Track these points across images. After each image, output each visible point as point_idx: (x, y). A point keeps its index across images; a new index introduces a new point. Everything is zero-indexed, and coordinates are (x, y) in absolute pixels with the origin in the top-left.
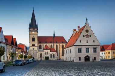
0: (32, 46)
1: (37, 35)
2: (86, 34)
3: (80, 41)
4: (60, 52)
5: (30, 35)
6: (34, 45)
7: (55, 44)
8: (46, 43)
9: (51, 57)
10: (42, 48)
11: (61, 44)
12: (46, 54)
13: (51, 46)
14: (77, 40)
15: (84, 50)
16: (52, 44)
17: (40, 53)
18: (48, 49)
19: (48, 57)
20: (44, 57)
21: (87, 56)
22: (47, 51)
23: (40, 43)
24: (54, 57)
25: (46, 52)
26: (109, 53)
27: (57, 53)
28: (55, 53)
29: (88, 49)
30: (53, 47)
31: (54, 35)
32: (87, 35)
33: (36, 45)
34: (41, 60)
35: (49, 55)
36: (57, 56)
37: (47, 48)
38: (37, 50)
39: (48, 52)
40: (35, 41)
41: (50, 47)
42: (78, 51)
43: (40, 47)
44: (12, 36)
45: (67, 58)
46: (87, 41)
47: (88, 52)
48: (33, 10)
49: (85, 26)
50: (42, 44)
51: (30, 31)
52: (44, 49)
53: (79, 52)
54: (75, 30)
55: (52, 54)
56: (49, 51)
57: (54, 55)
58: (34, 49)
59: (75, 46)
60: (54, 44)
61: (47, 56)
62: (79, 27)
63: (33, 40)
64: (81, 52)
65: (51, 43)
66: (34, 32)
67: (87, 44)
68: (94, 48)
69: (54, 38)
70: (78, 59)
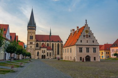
0: (29, 44)
1: (35, 33)
3: (81, 41)
4: (56, 50)
5: (28, 33)
6: (31, 43)
8: (43, 41)
9: (48, 56)
10: (39, 47)
11: (57, 43)
12: (43, 52)
15: (84, 50)
16: (49, 43)
17: (37, 51)
19: (45, 56)
20: (41, 56)
21: (88, 56)
22: (44, 49)
23: (37, 41)
25: (43, 51)
26: (102, 53)
28: (51, 51)
29: (89, 49)
30: (49, 46)
31: (50, 33)
32: (87, 35)
33: (34, 43)
34: (39, 58)
35: (45, 54)
36: (53, 55)
37: (44, 47)
38: (34, 48)
39: (45, 51)
40: (33, 39)
41: (46, 46)
42: (79, 51)
43: (37, 45)
44: (15, 33)
45: (67, 57)
46: (87, 41)
47: (89, 52)
48: (32, 10)
49: (85, 26)
50: (39, 43)
51: (28, 29)
52: (40, 48)
54: (73, 30)
56: (46, 49)
58: (31, 47)
59: (76, 45)
62: (78, 27)
63: (31, 37)
64: (82, 52)
65: (48, 41)
66: (32, 30)
67: (87, 44)
68: (94, 48)
69: (50, 37)
70: (79, 59)
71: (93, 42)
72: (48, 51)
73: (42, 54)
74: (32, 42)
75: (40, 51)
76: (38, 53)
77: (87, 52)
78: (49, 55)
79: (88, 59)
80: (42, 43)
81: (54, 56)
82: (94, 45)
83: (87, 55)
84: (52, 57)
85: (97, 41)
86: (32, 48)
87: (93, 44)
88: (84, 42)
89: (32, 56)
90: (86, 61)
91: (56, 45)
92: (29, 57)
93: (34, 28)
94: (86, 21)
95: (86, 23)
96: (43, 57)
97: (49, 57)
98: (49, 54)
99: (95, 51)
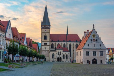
0: (44, 45)
1: (49, 32)
3: (88, 45)
4: (73, 52)
5: (42, 32)
6: (45, 44)
7: (69, 43)
8: (59, 41)
10: (54, 48)
11: (75, 44)
12: (58, 54)
14: (85, 44)
15: (91, 53)
16: (66, 43)
17: (51, 53)
18: (61, 49)
19: (61, 58)
20: (57, 58)
22: (59, 51)
23: (52, 41)
24: (67, 58)
27: (70, 53)
28: (68, 53)
30: (66, 47)
31: (67, 32)
32: (94, 39)
33: (48, 43)
34: (53, 61)
35: (61, 56)
36: (70, 57)
37: (59, 48)
38: (49, 50)
39: (60, 52)
40: (47, 39)
41: (63, 47)
43: (52, 46)
45: (78, 60)
46: (94, 45)
48: (46, 6)
49: (92, 31)
50: (54, 43)
51: (42, 28)
52: (56, 49)
53: (87, 55)
55: (65, 54)
56: (61, 51)
57: (67, 55)
58: (45, 48)
60: (67, 43)
61: (59, 57)
62: (88, 31)
63: (45, 38)
64: (89, 55)
65: (64, 41)
66: (46, 29)
67: (94, 48)
68: (100, 52)
69: (67, 36)
70: (86, 61)
71: (100, 45)
72: (64, 53)
73: (58, 56)
74: (46, 42)
75: (55, 53)
76: (53, 55)
77: (94, 55)
78: (65, 58)
79: (95, 61)
80: (57, 43)
81: (72, 58)
82: (102, 48)
83: (93, 58)
84: (69, 60)
85: (104, 45)
86: (46, 50)
87: (100, 48)
88: (91, 46)
89: (47, 59)
90: (93, 64)
91: (73, 46)
92: (43, 60)
93: (48, 27)
94: (94, 25)
95: (94, 28)
96: (59, 59)
98: (65, 56)
99: (101, 54)
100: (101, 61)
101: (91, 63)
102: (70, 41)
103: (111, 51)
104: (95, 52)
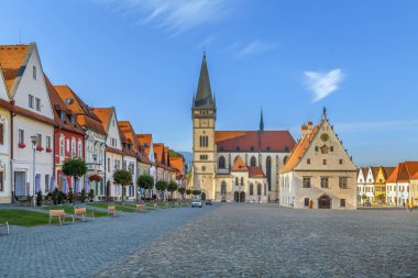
0: (199, 160)
1: (214, 127)
2: (321, 144)
3: (309, 162)
4: (277, 178)
5: (194, 128)
6: (204, 158)
7: (265, 155)
8: (238, 150)
9: (251, 193)
10: (227, 167)
11: (282, 156)
12: (237, 184)
13: (253, 159)
14: (300, 159)
15: (316, 182)
16: (256, 155)
17: (220, 181)
18: (244, 171)
19: (243, 193)
20: (233, 194)
21: (324, 197)
22: (239, 175)
23: (220, 149)
24: (259, 193)
25: (237, 179)
27: (269, 181)
28: (262, 181)
30: (257, 165)
31: (262, 125)
32: (325, 146)
33: (211, 157)
34: (224, 201)
35: (245, 189)
36: (267, 191)
37: (240, 168)
38: (212, 172)
39: (242, 179)
40: (207, 145)
41: (249, 165)
42: (302, 184)
43: (221, 163)
46: (325, 160)
47: (327, 187)
50: (225, 155)
51: (194, 117)
52: (230, 170)
53: (304, 186)
54: (305, 128)
55: (253, 184)
56: (245, 175)
57: (259, 186)
58: (204, 168)
59: (296, 171)
60: (260, 155)
61: (240, 192)
62: (311, 123)
63: (204, 141)
64: (309, 186)
65: (252, 150)
66: (206, 120)
67: (325, 168)
68: (341, 178)
69: (262, 135)
70: (303, 202)
71: (341, 162)
72: (253, 181)
73: (237, 189)
74: (205, 154)
75: (228, 181)
76: (224, 185)
77: (322, 186)
78: (255, 192)
79: (325, 202)
80: (234, 155)
81: (273, 194)
82: (344, 169)
83: (322, 194)
84: (265, 199)
85: (351, 159)
86: (206, 172)
87: (339, 167)
88: (316, 164)
90: (320, 207)
91: (277, 161)
94: (325, 110)
95: (325, 116)
96: (240, 197)
97: (255, 197)
98: (255, 188)
99: (343, 184)
100: (343, 203)
101: (316, 206)
102: (268, 150)
103: (381, 176)
104: (327, 180)
